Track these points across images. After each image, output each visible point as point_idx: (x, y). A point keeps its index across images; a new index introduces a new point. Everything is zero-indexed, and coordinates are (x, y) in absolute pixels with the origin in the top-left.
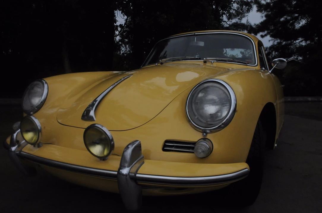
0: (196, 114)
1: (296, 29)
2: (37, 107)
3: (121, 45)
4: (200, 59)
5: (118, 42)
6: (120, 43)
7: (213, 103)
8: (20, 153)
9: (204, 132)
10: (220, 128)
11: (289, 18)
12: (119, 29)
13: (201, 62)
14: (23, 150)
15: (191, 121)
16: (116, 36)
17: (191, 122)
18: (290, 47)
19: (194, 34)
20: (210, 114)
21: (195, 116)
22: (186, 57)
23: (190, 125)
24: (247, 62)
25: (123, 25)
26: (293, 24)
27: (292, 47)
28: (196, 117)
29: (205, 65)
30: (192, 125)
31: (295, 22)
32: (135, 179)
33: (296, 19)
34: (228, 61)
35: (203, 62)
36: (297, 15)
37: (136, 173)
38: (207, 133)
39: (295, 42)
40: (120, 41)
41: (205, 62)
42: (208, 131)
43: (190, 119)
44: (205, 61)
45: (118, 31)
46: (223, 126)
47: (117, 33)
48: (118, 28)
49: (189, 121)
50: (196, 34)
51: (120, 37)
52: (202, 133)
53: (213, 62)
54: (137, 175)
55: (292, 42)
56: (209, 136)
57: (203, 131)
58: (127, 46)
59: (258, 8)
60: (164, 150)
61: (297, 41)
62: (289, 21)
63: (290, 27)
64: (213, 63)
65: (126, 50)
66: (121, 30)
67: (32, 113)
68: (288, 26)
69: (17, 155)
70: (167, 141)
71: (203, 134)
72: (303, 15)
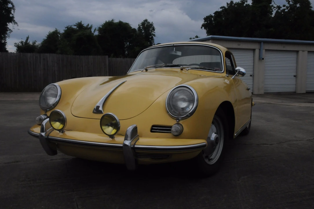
0: (172, 108)
2: (53, 105)
7: (184, 100)
8: (48, 137)
10: (188, 117)
13: (178, 69)
14: (50, 135)
20: (182, 108)
22: (166, 64)
24: (215, 69)
28: (173, 110)
29: (182, 72)
30: (169, 115)
32: (134, 149)
34: (200, 69)
35: (180, 69)
37: (135, 144)
38: (179, 120)
41: (182, 69)
42: (180, 119)
46: (189, 115)
49: (168, 112)
50: (174, 45)
53: (188, 69)
54: (135, 146)
56: (181, 122)
57: (176, 118)
60: (151, 131)
67: (48, 110)
69: (46, 138)
70: (153, 126)
71: (177, 121)
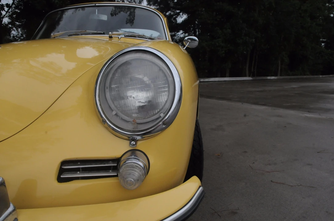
0: (113, 106)
1: (178, 24)
3: (12, 28)
4: (104, 34)
5: (7, 25)
6: (10, 26)
7: (144, 87)
9: (131, 139)
11: (172, 13)
12: (6, 9)
13: (106, 37)
15: (107, 121)
16: (3, 17)
17: (107, 123)
18: (174, 37)
19: (94, 5)
21: (113, 111)
22: (86, 31)
23: (107, 128)
24: (158, 39)
25: (11, 5)
26: (175, 19)
27: (176, 38)
29: (111, 40)
30: (108, 128)
31: (177, 17)
33: (178, 14)
35: (108, 37)
36: (178, 11)
38: (137, 141)
39: (177, 33)
40: (9, 23)
42: (138, 138)
43: (105, 118)
44: (110, 36)
45: (5, 11)
46: (164, 126)
47: (4, 13)
48: (5, 7)
49: (104, 122)
50: (97, 5)
51: (9, 19)
52: (128, 142)
53: (121, 37)
55: (175, 34)
57: (129, 137)
58: (19, 29)
59: (147, 2)
60: (60, 180)
61: (179, 33)
62: (172, 16)
63: (174, 21)
64: (120, 39)
65: (18, 34)
66: (8, 10)
68: (172, 19)
70: (64, 163)
71: (130, 143)
72: (184, 11)
